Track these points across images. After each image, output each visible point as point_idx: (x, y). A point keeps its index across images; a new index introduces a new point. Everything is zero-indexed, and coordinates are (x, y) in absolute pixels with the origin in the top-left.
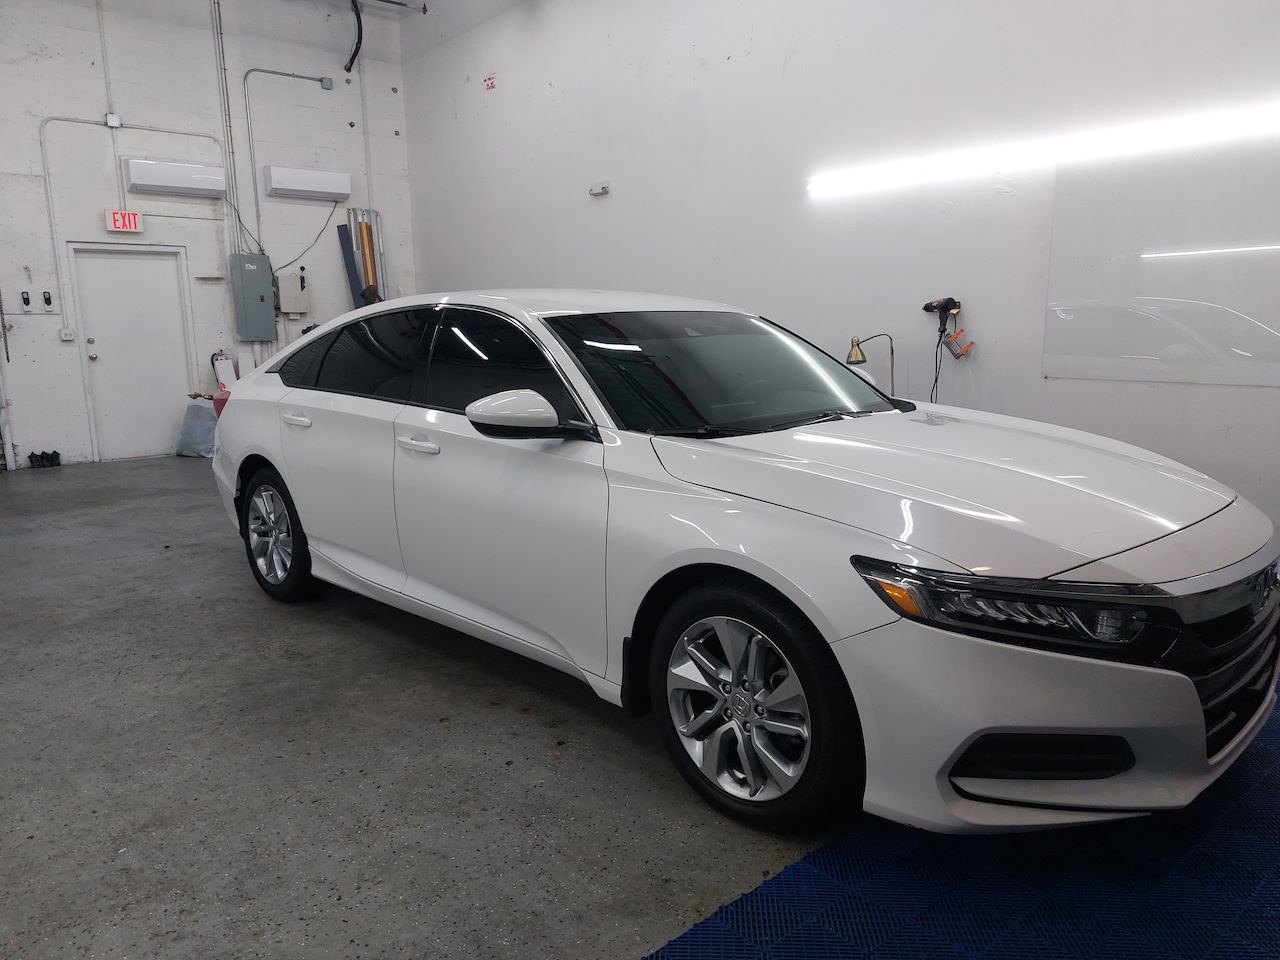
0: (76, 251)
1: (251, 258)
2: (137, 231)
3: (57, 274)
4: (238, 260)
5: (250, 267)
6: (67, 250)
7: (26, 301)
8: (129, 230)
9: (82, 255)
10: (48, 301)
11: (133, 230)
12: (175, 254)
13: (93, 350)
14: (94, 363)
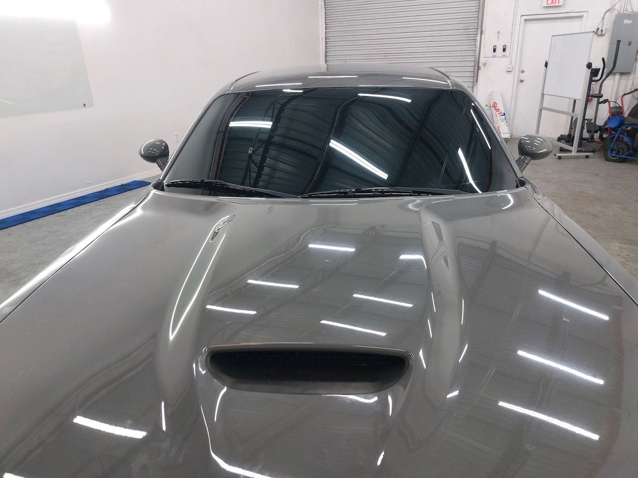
0: (526, 20)
1: (629, 16)
2: (559, 5)
3: (512, 34)
4: (620, 18)
5: (627, 21)
6: (519, 20)
7: (494, 50)
8: (554, 5)
9: (528, 22)
10: (504, 50)
11: (557, 4)
12: (581, 17)
13: (523, 77)
14: (521, 84)
